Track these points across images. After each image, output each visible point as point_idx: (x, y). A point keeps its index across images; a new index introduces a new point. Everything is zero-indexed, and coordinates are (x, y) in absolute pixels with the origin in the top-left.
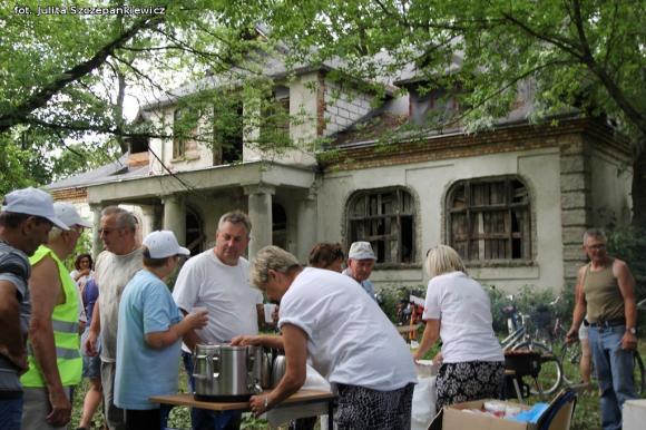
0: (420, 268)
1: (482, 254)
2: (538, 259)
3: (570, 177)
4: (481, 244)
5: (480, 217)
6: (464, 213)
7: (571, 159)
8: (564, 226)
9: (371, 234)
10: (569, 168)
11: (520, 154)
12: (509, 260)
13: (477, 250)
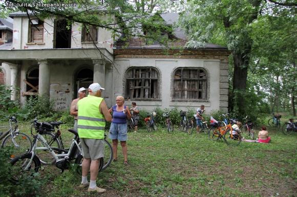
0: (161, 101)
1: (186, 97)
2: (210, 100)
3: (224, 71)
4: (186, 93)
5: (186, 82)
6: (180, 80)
7: (224, 64)
8: (220, 88)
9: (135, 85)
10: (223, 67)
11: (205, 60)
12: (198, 100)
13: (184, 95)
